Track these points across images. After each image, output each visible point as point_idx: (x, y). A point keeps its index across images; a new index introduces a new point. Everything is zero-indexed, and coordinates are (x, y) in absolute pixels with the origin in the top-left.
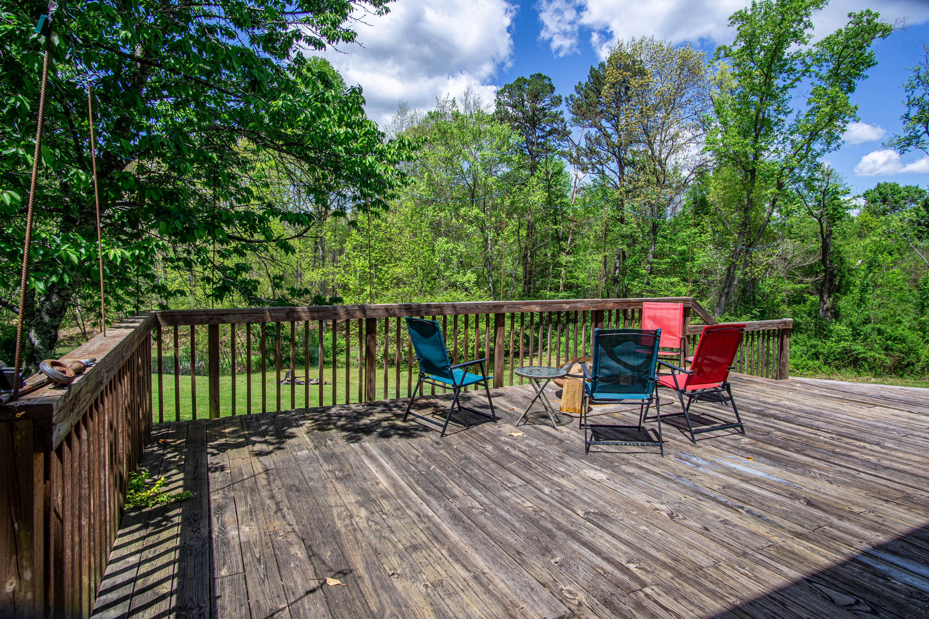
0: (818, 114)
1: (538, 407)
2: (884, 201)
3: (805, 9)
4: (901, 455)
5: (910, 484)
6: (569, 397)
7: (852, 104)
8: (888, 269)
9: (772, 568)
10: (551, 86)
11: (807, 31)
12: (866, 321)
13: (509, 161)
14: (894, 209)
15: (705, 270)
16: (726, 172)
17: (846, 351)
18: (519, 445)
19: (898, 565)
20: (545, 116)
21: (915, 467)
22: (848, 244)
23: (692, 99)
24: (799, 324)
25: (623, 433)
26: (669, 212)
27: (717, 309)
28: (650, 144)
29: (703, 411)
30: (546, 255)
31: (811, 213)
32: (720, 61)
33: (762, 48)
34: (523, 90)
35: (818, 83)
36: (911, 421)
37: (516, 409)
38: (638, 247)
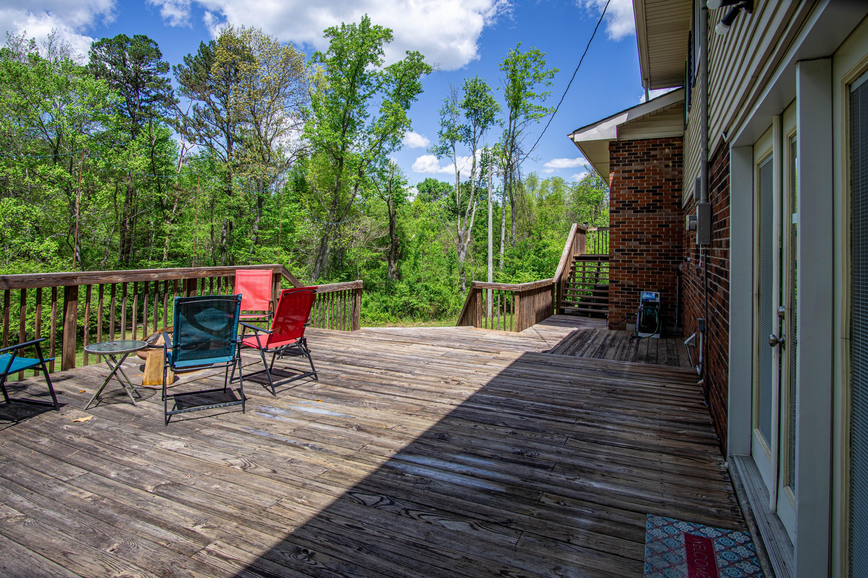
0: (386, 121)
1: (114, 385)
2: (430, 191)
3: (379, 40)
4: (423, 378)
5: (426, 399)
6: (152, 370)
7: (408, 117)
8: (432, 242)
9: (324, 491)
10: (157, 51)
11: (380, 57)
12: (419, 280)
13: (105, 121)
14: (435, 198)
15: (305, 241)
16: (321, 158)
17: (406, 304)
18: (85, 431)
19: (411, 462)
20: (150, 80)
21: (431, 385)
22: (407, 222)
23: (295, 92)
24: (375, 284)
25: (208, 397)
26: (274, 188)
27: (313, 274)
28: (257, 125)
29: (286, 365)
30: (148, 223)
31: (382, 197)
32: (317, 64)
33: (349, 61)
34: (125, 49)
35: (387, 97)
36: (432, 352)
37: (88, 391)
38: (245, 218)
